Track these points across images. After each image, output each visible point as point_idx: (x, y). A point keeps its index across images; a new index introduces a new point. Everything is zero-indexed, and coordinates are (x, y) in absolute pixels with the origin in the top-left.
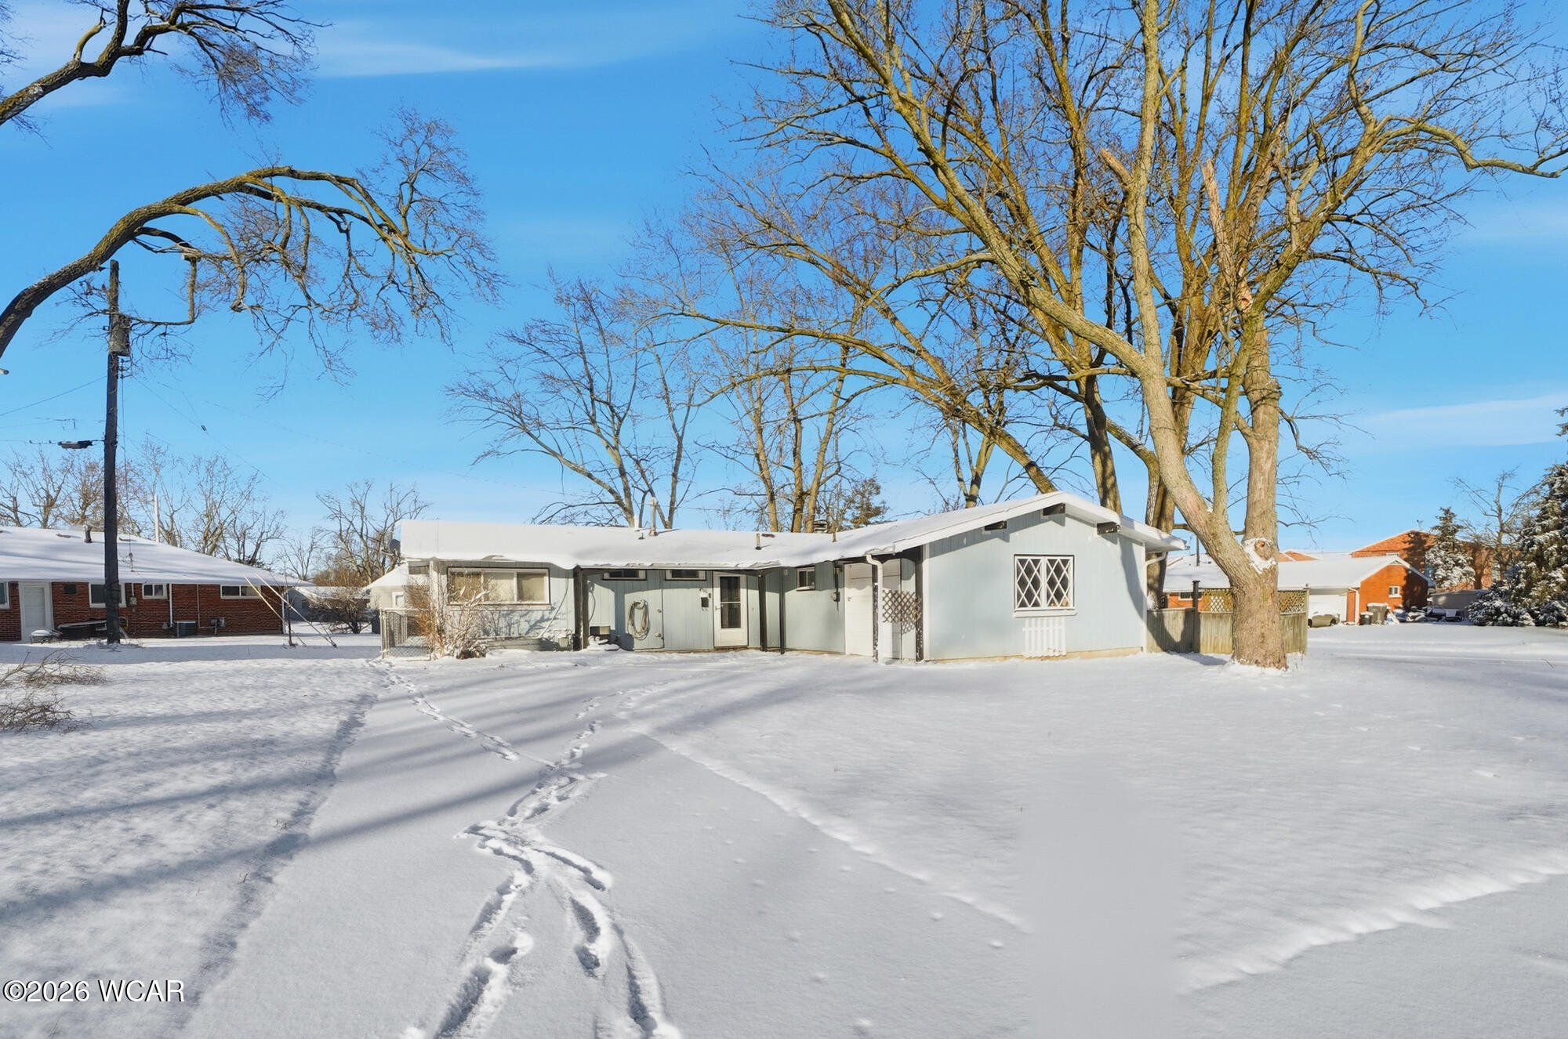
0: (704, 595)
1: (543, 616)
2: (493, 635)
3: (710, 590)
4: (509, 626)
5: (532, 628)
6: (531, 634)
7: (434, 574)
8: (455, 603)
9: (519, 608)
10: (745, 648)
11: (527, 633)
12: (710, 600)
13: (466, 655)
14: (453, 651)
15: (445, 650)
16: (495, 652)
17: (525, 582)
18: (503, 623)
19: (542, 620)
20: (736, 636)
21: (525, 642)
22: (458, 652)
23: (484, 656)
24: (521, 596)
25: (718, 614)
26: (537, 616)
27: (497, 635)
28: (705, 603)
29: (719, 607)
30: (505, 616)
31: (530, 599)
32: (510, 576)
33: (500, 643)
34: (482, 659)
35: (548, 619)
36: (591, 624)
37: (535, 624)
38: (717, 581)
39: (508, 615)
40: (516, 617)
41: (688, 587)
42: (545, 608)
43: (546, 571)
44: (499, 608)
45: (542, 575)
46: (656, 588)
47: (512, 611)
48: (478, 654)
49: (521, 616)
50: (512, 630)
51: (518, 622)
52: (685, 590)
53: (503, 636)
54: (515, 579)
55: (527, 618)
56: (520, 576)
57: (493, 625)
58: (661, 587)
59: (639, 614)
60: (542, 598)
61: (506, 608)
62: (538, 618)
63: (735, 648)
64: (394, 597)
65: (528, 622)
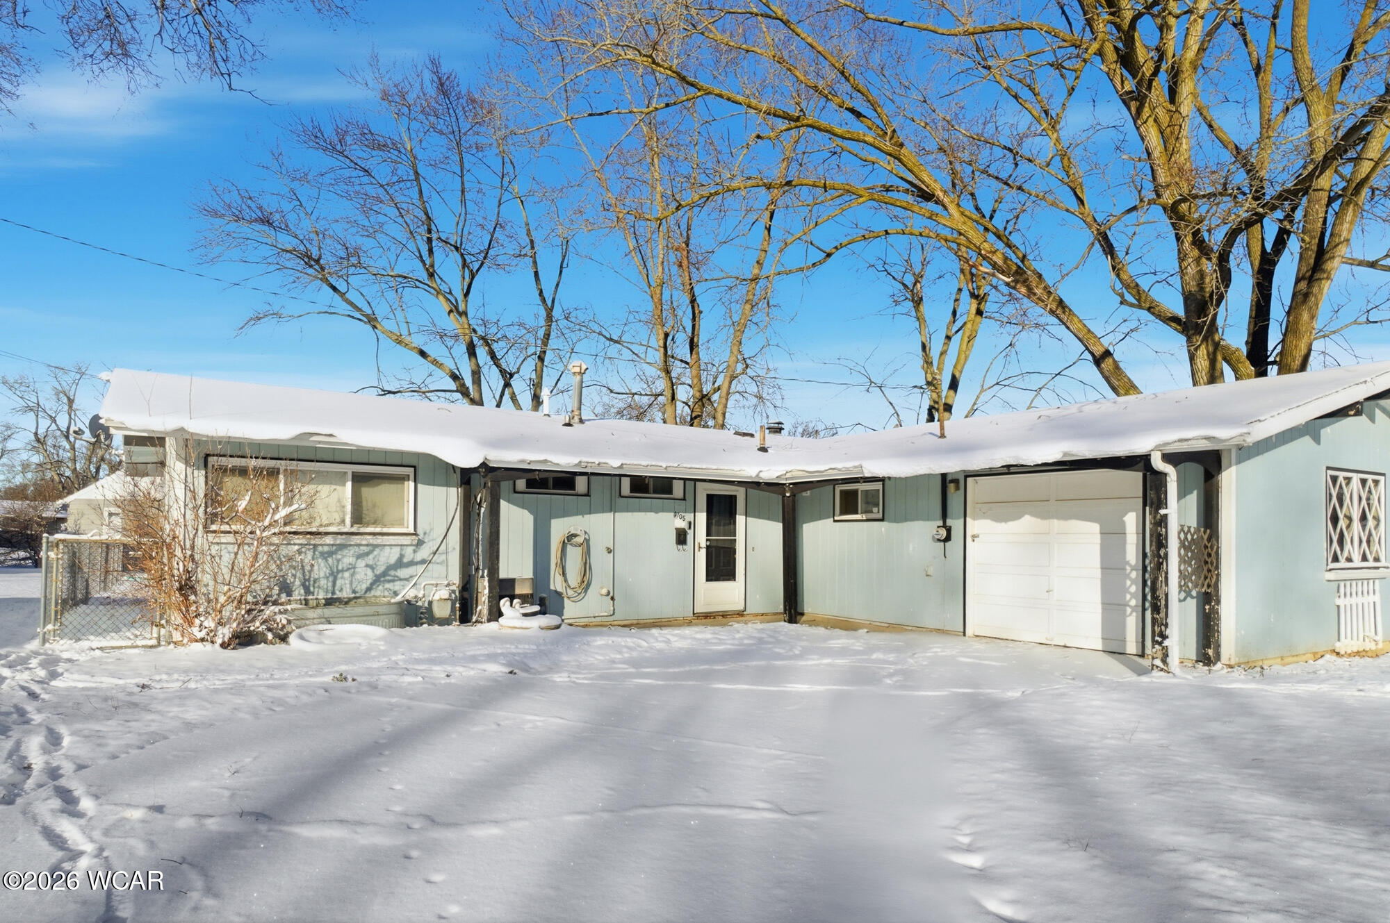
0: (681, 524)
1: (402, 556)
2: (298, 593)
3: (690, 517)
4: (334, 575)
5: (377, 580)
6: (378, 592)
7: (177, 468)
8: (225, 527)
9: (356, 539)
10: (740, 614)
11: (369, 589)
12: (690, 533)
13: (244, 639)
14: (215, 631)
15: (195, 630)
16: (309, 632)
17: (368, 492)
18: (321, 570)
19: (400, 564)
20: (727, 594)
21: (370, 610)
22: (225, 633)
23: (284, 639)
24: (358, 517)
25: (702, 556)
26: (390, 556)
27: (308, 592)
28: (681, 537)
29: (704, 544)
30: (325, 556)
31: (375, 523)
32: (340, 479)
33: (319, 611)
34: (280, 648)
35: (412, 563)
36: (503, 574)
37: (384, 574)
38: (702, 502)
39: (331, 554)
40: (347, 558)
41: (657, 510)
42: (406, 540)
43: (410, 471)
44: (317, 541)
45: (404, 478)
46: (603, 510)
47: (342, 547)
48: (270, 636)
49: (359, 557)
50: (339, 583)
51: (352, 567)
52: (651, 516)
53: (321, 595)
54: (349, 484)
55: (370, 560)
56: (359, 479)
57: (299, 575)
58: (612, 509)
59: (574, 556)
60: (401, 522)
61: (329, 540)
62: (393, 560)
63: (725, 615)
64: (106, 514)
65: (372, 567)
